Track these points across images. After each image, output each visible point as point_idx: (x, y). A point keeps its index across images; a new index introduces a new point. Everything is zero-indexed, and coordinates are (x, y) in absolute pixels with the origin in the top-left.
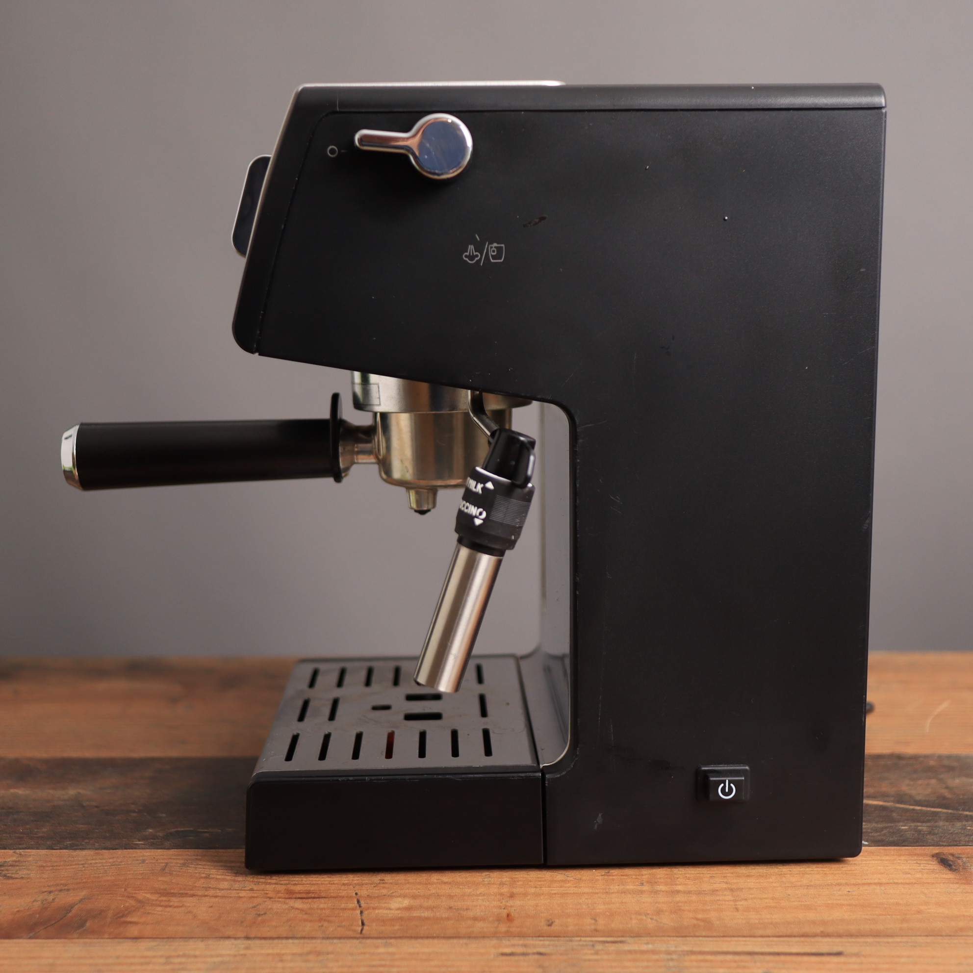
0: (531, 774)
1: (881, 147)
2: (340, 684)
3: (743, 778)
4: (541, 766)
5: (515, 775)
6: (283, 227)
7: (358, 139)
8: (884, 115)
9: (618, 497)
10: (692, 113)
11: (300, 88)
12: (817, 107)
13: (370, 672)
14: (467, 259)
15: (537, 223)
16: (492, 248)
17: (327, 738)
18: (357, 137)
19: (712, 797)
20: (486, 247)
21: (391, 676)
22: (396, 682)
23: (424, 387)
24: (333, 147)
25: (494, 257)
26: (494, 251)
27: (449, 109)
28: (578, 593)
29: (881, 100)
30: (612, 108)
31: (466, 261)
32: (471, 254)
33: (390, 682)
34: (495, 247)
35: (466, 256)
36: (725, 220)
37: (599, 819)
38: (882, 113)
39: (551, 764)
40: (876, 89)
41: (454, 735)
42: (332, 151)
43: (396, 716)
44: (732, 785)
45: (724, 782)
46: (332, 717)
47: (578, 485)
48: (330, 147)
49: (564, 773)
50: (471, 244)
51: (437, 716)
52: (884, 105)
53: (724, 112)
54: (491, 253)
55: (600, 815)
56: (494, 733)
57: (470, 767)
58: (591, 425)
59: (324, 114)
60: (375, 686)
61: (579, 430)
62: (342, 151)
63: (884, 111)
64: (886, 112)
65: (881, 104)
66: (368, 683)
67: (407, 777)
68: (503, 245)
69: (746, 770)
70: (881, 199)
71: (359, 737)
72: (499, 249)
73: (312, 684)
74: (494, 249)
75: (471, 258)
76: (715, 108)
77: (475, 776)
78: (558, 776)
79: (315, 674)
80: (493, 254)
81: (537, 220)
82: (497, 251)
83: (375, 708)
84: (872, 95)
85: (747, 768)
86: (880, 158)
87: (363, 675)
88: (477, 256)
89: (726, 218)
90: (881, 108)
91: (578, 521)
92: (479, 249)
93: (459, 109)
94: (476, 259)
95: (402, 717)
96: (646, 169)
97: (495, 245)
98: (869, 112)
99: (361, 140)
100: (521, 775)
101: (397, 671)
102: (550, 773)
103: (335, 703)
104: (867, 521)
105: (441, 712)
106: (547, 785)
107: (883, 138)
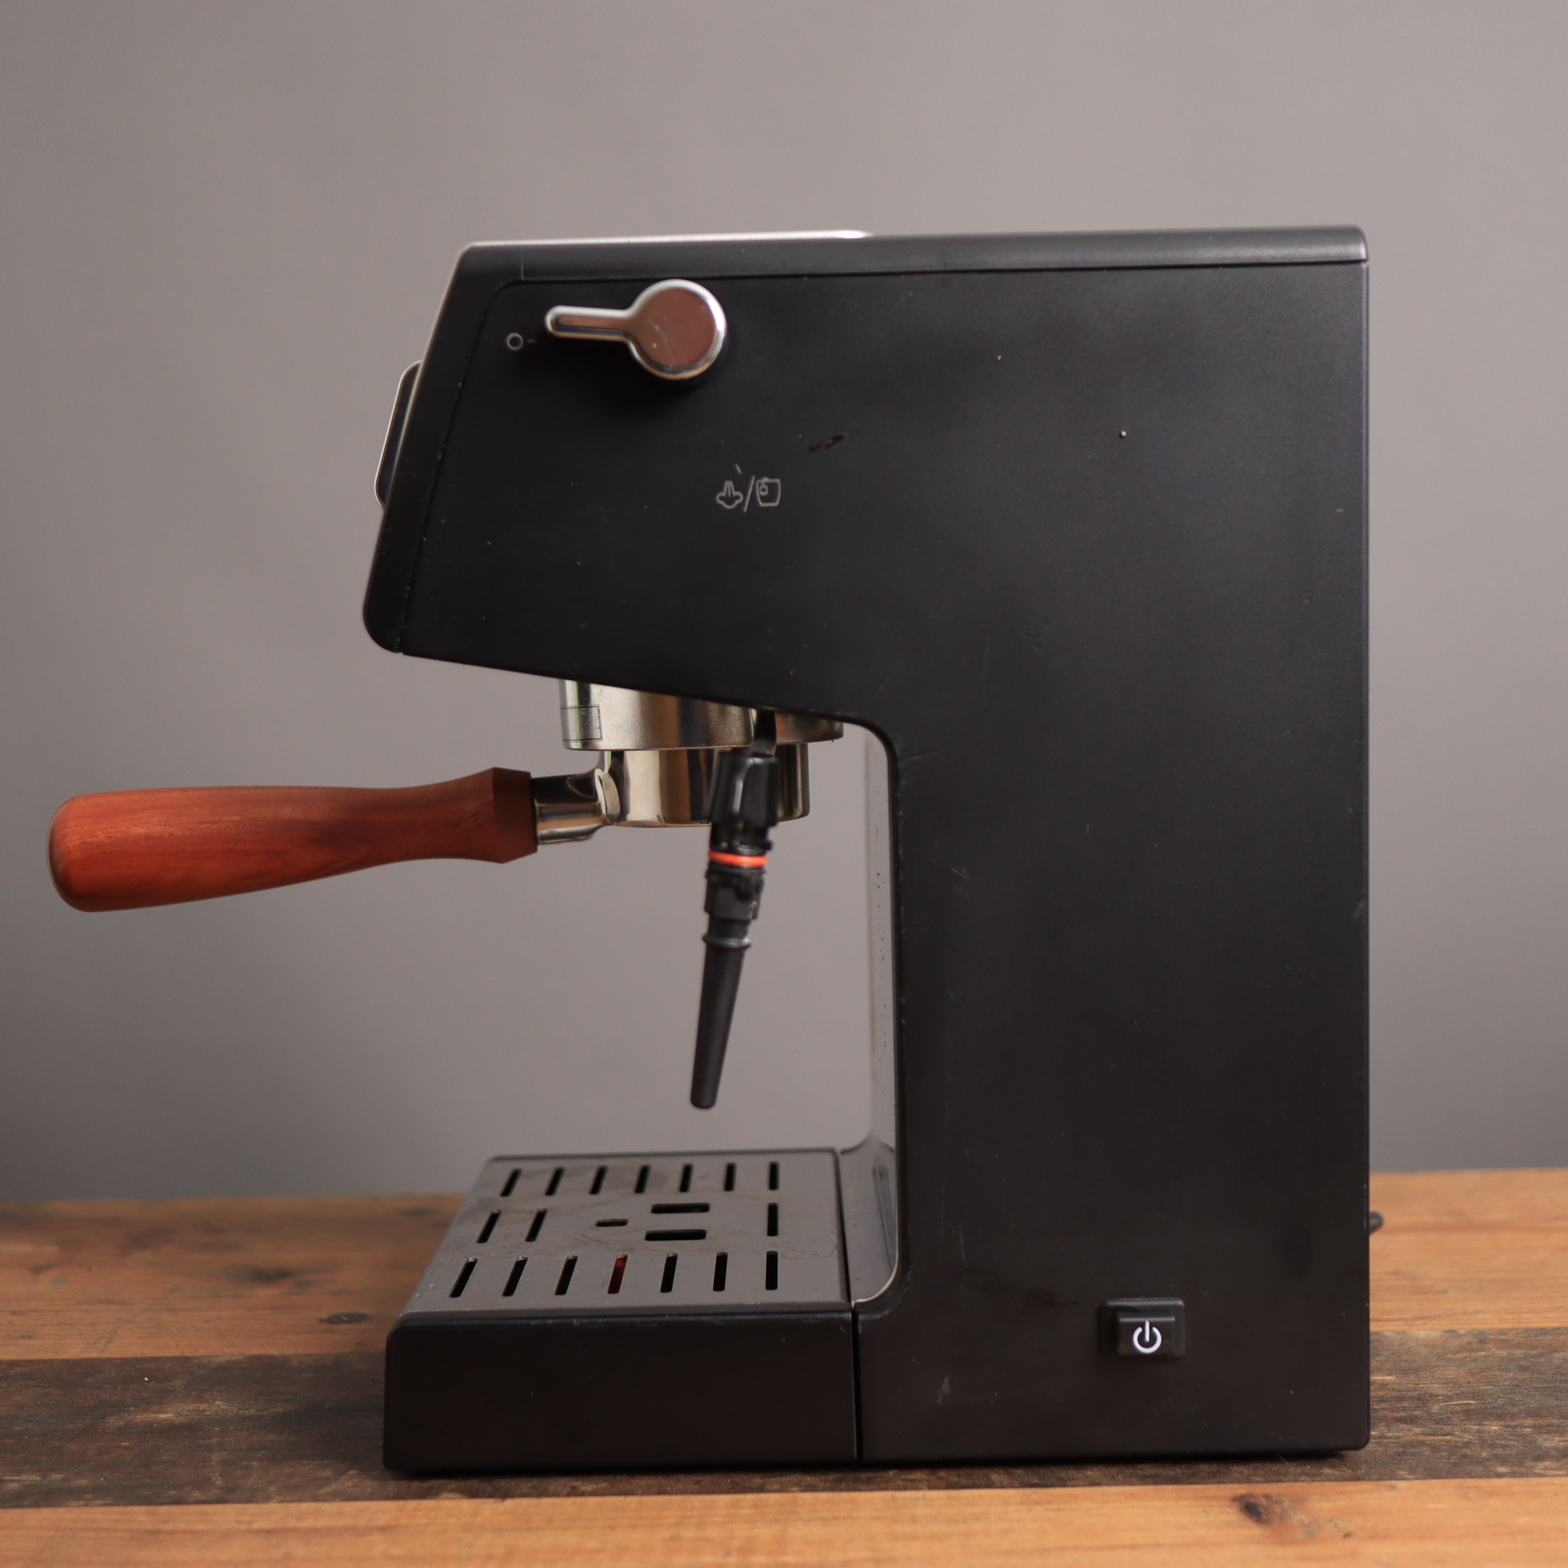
0: (836, 1315)
1: (1361, 320)
2: (551, 1190)
3: (1173, 1319)
4: (853, 1303)
5: (810, 1316)
6: (440, 457)
7: (552, 322)
8: (1365, 273)
9: (964, 870)
10: (1068, 274)
11: (467, 247)
12: (1261, 261)
13: (601, 1173)
14: (722, 503)
15: (828, 446)
16: (761, 485)
17: (520, 1266)
18: (549, 318)
19: (1122, 1348)
20: (752, 483)
21: (634, 1179)
22: (640, 1188)
23: (671, 703)
24: (517, 335)
25: (764, 499)
26: (763, 490)
27: (693, 275)
28: (904, 1022)
29: (1361, 251)
30: (942, 268)
31: (721, 506)
32: (729, 494)
33: (632, 1189)
34: (766, 484)
35: (721, 498)
36: (1121, 436)
37: (946, 1387)
38: (1361, 270)
39: (869, 1299)
40: (1353, 234)
41: (722, 1261)
42: (514, 341)
43: (632, 1235)
44: (1155, 1330)
45: (1143, 1325)
46: (533, 1235)
47: (901, 852)
48: (512, 335)
49: (887, 1312)
50: (728, 479)
51: (699, 1235)
52: (1364, 256)
53: (1115, 273)
54: (760, 493)
55: (946, 1380)
56: (784, 1257)
57: (741, 1305)
58: (918, 757)
59: (501, 285)
60: (605, 1193)
61: (900, 766)
62: (530, 341)
63: (1364, 266)
64: (1368, 268)
65: (1359, 254)
66: (595, 1189)
67: (639, 1320)
68: (778, 481)
69: (1179, 1307)
70: (1364, 400)
71: (570, 1265)
72: (772, 487)
73: (507, 1192)
74: (763, 486)
75: (729, 500)
76: (1101, 265)
77: (747, 1317)
78: (878, 1316)
79: (515, 1176)
80: (763, 494)
81: (830, 441)
82: (769, 490)
83: (601, 1224)
84: (1345, 243)
85: (1181, 1303)
86: (1361, 337)
87: (590, 1178)
88: (737, 497)
89: (1124, 434)
90: (1359, 262)
91: (902, 908)
92: (741, 486)
93: (708, 274)
94: (737, 502)
95: (643, 1235)
96: (997, 361)
97: (766, 480)
98: (1341, 268)
99: (557, 322)
100: (819, 1316)
101: (644, 1173)
102: (865, 1312)
103: (540, 1217)
104: (1361, 905)
105: (704, 1229)
106: (860, 1331)
107: (1365, 306)
